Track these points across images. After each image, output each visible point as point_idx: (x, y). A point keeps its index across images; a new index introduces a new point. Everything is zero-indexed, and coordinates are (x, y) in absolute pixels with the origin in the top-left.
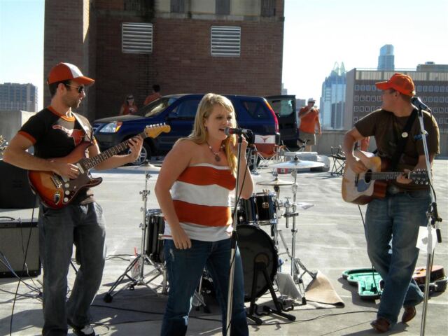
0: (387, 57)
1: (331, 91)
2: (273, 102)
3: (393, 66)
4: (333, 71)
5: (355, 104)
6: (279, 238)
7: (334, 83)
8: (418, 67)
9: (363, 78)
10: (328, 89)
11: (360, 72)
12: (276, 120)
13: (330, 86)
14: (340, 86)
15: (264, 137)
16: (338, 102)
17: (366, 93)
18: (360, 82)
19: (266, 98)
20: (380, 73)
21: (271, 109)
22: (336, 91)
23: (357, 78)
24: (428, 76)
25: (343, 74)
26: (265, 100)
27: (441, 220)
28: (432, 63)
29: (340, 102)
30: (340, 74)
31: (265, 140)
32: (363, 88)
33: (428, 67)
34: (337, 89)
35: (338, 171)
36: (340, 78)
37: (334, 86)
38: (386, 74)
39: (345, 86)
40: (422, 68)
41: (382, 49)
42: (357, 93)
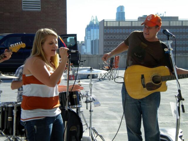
0: (121, 13)
1: (90, 33)
2: (64, 38)
3: (125, 18)
4: (91, 22)
5: (105, 40)
7: (92, 28)
8: (138, 18)
9: (108, 25)
10: (89, 32)
11: (107, 22)
13: (90, 30)
14: (95, 30)
16: (95, 39)
17: (110, 34)
18: (107, 28)
20: (118, 22)
21: (63, 42)
22: (93, 33)
23: (105, 25)
25: (97, 23)
26: (59, 37)
27: (183, 100)
29: (96, 39)
30: (95, 23)
32: (108, 31)
33: (144, 18)
34: (93, 32)
35: (103, 77)
36: (95, 25)
37: (92, 30)
38: (121, 22)
39: (98, 30)
40: (140, 19)
41: (118, 8)
42: (105, 34)
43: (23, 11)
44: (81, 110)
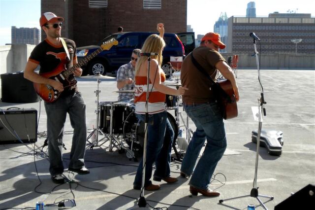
0: (251, 10)
1: (219, 30)
2: (181, 36)
3: (255, 14)
4: (220, 18)
5: (233, 37)
6: (180, 117)
7: (221, 25)
8: (269, 15)
9: (237, 22)
10: (218, 29)
11: (236, 18)
12: (183, 47)
13: (219, 27)
14: (224, 27)
15: (176, 58)
16: (224, 36)
17: (239, 31)
18: (235, 24)
19: (177, 34)
20: (247, 19)
21: (180, 40)
22: (222, 30)
23: (234, 22)
24: (275, 20)
25: (226, 19)
26: (176, 35)
27: (266, 103)
28: (277, 12)
29: (225, 36)
30: (224, 19)
31: (176, 59)
32: (237, 28)
33: (275, 15)
34: (222, 28)
35: (220, 77)
36: (224, 22)
37: (221, 27)
38: (251, 19)
39: (227, 26)
40: (271, 16)
41: (249, 4)
42: (234, 31)
43: (143, 10)
44: (179, 112)
